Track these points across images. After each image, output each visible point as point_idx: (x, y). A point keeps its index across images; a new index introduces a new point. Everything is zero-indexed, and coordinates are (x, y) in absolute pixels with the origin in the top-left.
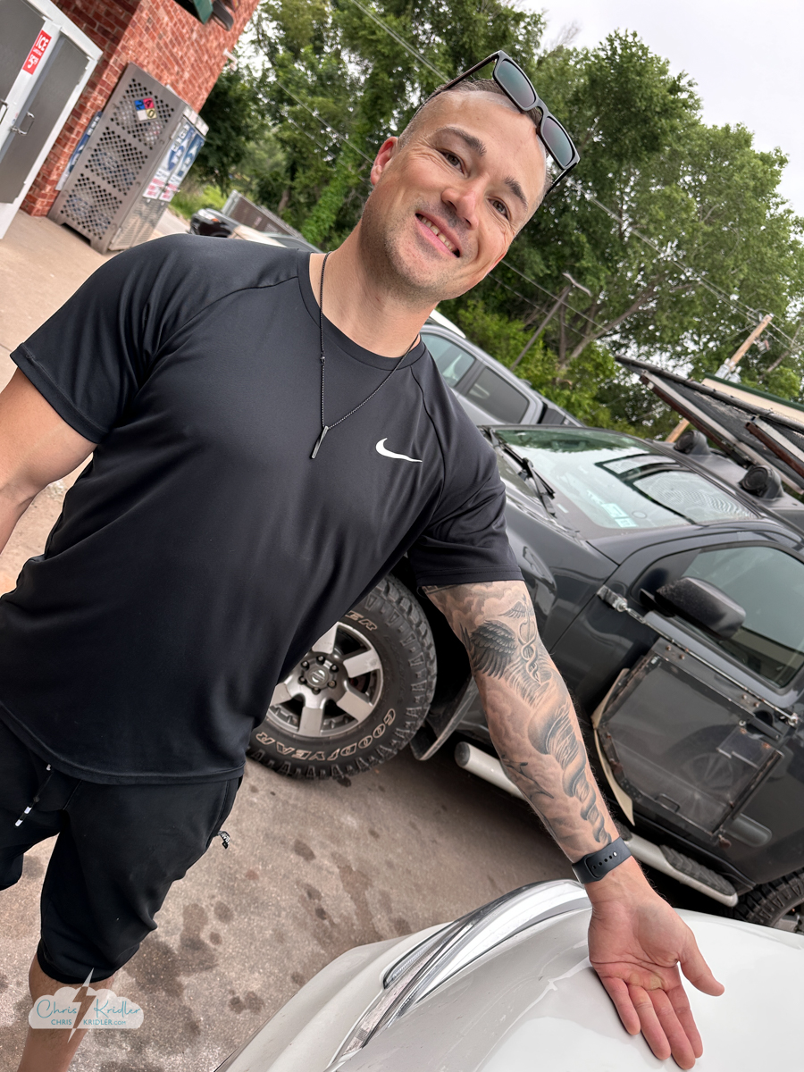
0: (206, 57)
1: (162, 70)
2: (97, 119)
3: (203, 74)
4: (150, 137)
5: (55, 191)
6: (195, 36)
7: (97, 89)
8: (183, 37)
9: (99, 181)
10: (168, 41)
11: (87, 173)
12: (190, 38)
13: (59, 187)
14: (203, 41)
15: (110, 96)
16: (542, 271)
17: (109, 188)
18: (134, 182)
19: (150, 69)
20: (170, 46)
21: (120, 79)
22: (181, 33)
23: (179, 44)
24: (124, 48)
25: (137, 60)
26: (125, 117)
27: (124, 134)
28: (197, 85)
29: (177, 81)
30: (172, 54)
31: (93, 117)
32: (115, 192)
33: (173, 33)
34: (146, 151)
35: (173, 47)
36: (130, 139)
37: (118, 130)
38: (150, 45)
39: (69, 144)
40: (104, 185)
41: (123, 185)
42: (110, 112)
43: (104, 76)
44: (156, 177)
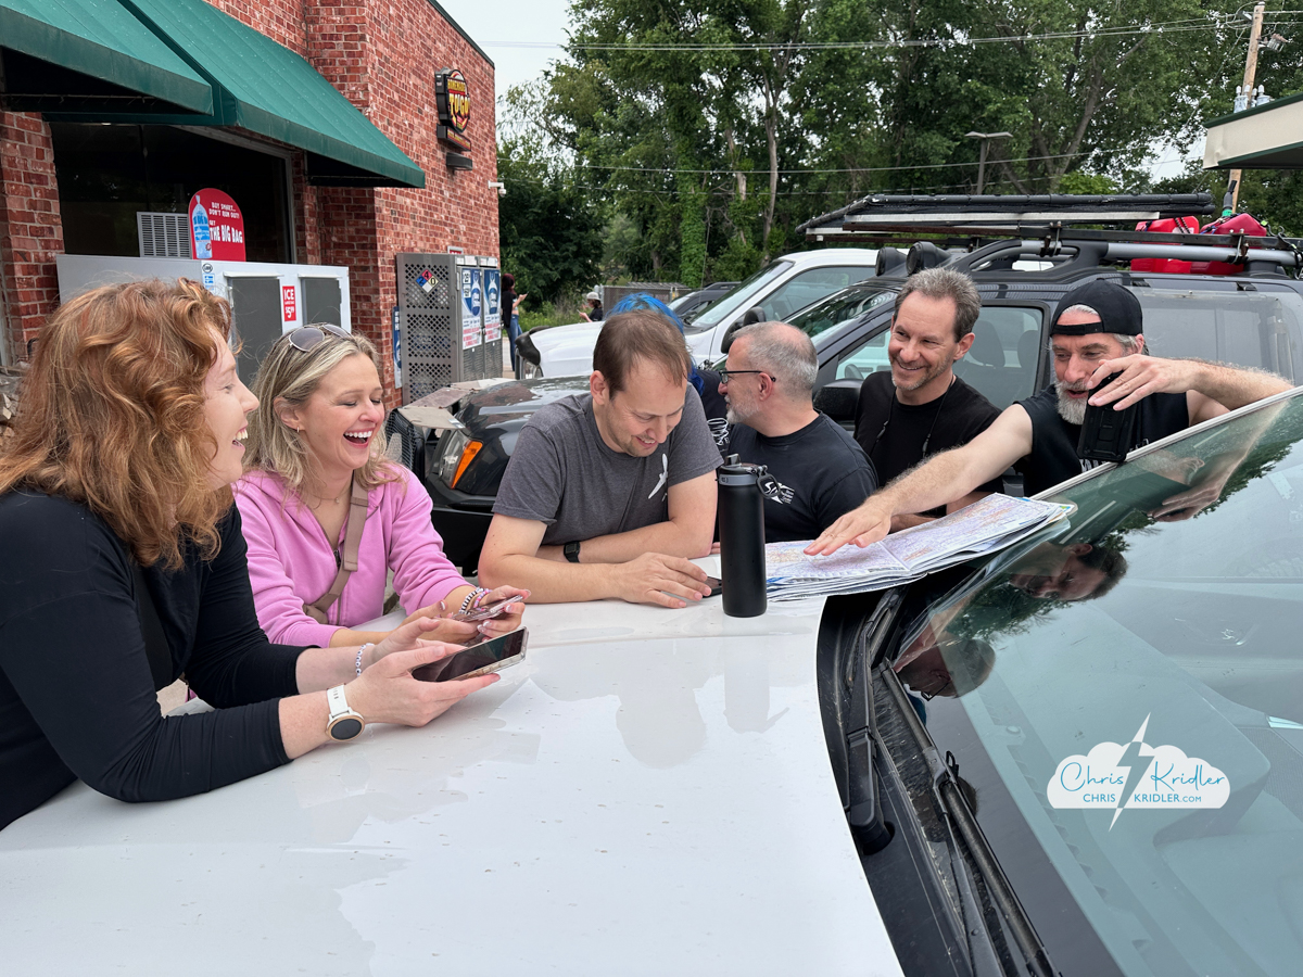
0: (472, 201)
1: (434, 240)
2: (397, 314)
3: (480, 216)
4: (443, 300)
5: (397, 390)
6: (447, 194)
7: (381, 292)
8: (436, 203)
9: (425, 360)
10: (423, 215)
11: (413, 360)
12: (443, 199)
13: (399, 384)
14: (459, 192)
15: (397, 289)
16: (949, 148)
17: (436, 361)
18: (450, 343)
19: (421, 246)
20: (428, 217)
21: (396, 272)
22: (431, 201)
23: (436, 210)
24: (383, 247)
25: (403, 248)
26: (416, 298)
27: (423, 312)
28: (480, 228)
29: (456, 238)
30: (435, 222)
31: (392, 315)
32: (441, 361)
33: (424, 206)
34: (444, 313)
35: (432, 215)
36: (429, 312)
37: (417, 311)
38: (407, 229)
39: (385, 347)
40: (430, 360)
41: (443, 351)
42: (403, 302)
43: (381, 278)
44: (464, 328)
